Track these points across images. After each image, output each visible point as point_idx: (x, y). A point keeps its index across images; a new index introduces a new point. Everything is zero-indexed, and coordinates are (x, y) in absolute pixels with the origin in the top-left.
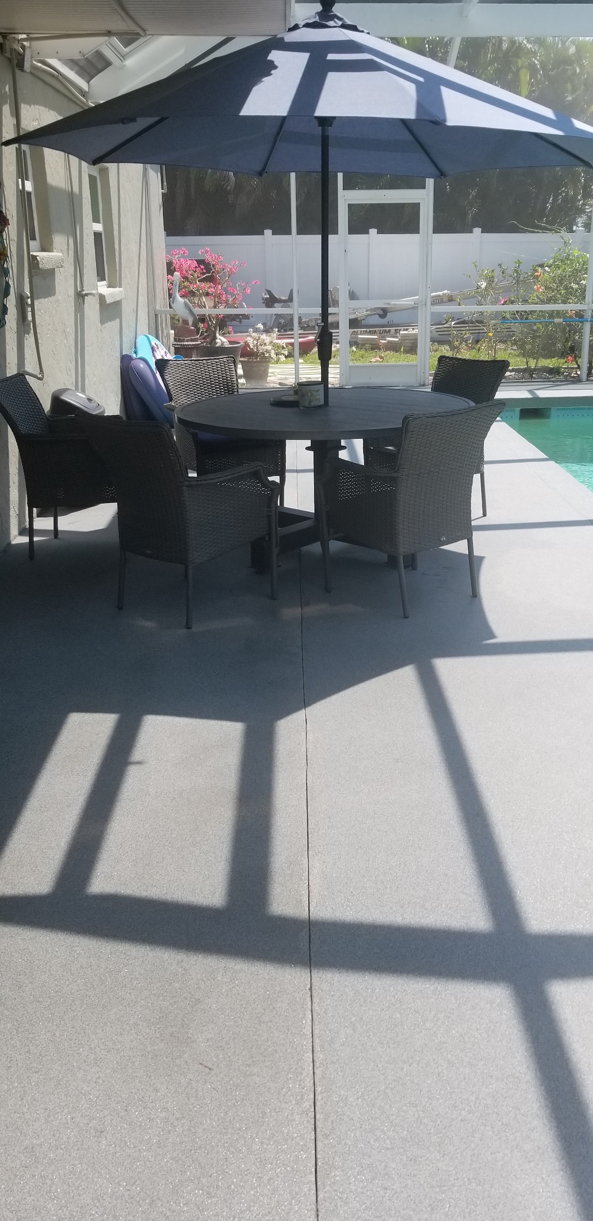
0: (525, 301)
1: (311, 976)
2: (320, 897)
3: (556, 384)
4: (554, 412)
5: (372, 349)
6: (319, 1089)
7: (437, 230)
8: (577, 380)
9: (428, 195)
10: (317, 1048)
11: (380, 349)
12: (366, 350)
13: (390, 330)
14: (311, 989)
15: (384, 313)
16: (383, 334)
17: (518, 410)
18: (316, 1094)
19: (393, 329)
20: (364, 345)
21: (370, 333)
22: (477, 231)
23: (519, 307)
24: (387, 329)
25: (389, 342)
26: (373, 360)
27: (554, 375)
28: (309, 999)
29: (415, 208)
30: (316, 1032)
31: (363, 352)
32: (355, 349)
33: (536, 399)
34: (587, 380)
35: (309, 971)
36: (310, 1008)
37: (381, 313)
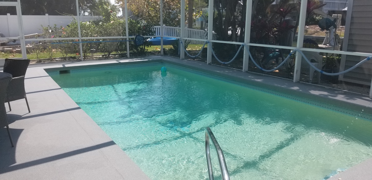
0: (60, 37)
3: (73, 62)
4: (71, 71)
5: (10, 53)
7: (23, 14)
8: (80, 61)
9: (18, 4)
11: (13, 53)
12: (8, 53)
13: (17, 46)
15: (15, 41)
16: (14, 48)
17: (58, 71)
19: (18, 46)
20: (7, 51)
21: (10, 47)
22: (47, 15)
23: (58, 39)
24: (16, 46)
25: (17, 50)
26: (10, 57)
27: (73, 59)
29: (14, 8)
31: (7, 54)
32: (3, 53)
33: (64, 67)
34: (84, 60)
37: (13, 41)
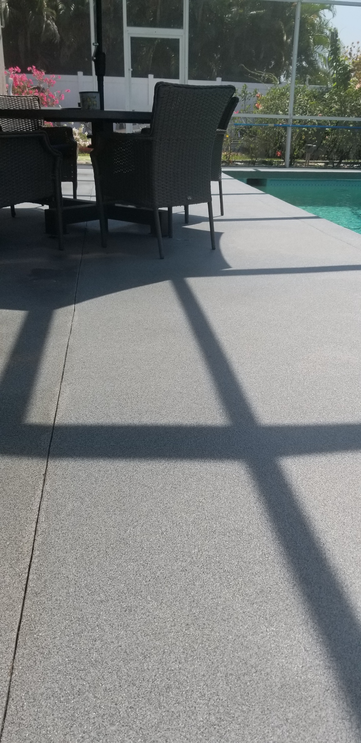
1: (47, 466)
2: (67, 411)
3: (270, 168)
6: (36, 553)
8: (284, 167)
9: (185, 33)
10: (42, 519)
14: (45, 475)
17: (246, 179)
18: (34, 557)
28: (42, 482)
29: (176, 43)
30: (43, 506)
33: (258, 172)
34: (289, 167)
35: (46, 462)
36: (41, 488)
